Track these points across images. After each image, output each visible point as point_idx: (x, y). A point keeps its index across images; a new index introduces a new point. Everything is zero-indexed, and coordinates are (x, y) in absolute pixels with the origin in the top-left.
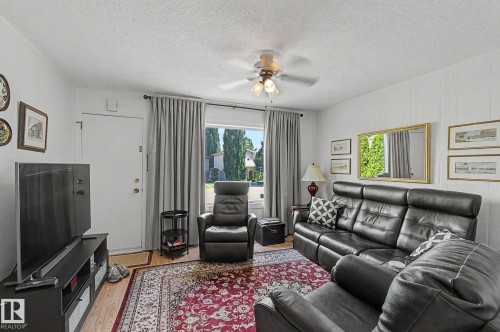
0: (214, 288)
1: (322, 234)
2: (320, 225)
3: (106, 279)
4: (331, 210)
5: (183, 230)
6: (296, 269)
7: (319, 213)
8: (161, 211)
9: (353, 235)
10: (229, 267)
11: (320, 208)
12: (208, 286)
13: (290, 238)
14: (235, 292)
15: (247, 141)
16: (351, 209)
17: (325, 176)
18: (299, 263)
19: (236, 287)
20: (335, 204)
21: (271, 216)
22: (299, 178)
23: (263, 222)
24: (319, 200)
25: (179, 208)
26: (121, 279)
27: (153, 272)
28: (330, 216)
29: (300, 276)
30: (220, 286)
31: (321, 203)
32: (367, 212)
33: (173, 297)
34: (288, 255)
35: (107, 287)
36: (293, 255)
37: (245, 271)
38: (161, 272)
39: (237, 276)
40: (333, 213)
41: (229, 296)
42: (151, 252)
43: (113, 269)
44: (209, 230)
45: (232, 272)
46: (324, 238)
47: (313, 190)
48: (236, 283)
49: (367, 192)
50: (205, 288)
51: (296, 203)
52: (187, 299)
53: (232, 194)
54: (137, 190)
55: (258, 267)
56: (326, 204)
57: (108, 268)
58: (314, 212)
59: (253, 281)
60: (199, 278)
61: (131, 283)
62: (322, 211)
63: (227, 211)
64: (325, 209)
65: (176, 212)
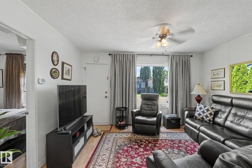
0: (137, 147)
1: (202, 126)
2: (202, 120)
3: (92, 135)
4: (209, 112)
5: (126, 116)
6: (184, 144)
7: (202, 113)
8: (116, 107)
9: (225, 128)
10: (146, 138)
11: (202, 110)
12: (134, 145)
13: (183, 127)
14: (147, 150)
15: (166, 72)
16: (224, 112)
17: (207, 92)
18: (187, 141)
19: (148, 148)
20: (212, 108)
21: (172, 113)
22: (190, 92)
23: (167, 116)
24: (202, 106)
25: (124, 106)
26: (97, 136)
27: (111, 135)
28: (209, 116)
29: (186, 149)
30: (140, 146)
31: (203, 107)
32: (235, 115)
33: (117, 147)
34: (181, 135)
35: (92, 138)
36: (184, 136)
37: (154, 141)
38: (114, 135)
39: (150, 142)
40: (211, 114)
41: (143, 152)
42: (112, 125)
43: (95, 131)
44: (137, 118)
45: (148, 141)
46: (202, 128)
47: (199, 99)
48: (148, 146)
49: (235, 101)
50: (133, 146)
51: (188, 107)
52: (123, 150)
53: (150, 100)
54: (106, 97)
55: (161, 140)
56: (206, 108)
57: (93, 130)
58: (198, 113)
59: (157, 147)
60: (130, 141)
61: (101, 138)
62: (203, 112)
63: (147, 109)
64: (205, 111)
65: (123, 108)
